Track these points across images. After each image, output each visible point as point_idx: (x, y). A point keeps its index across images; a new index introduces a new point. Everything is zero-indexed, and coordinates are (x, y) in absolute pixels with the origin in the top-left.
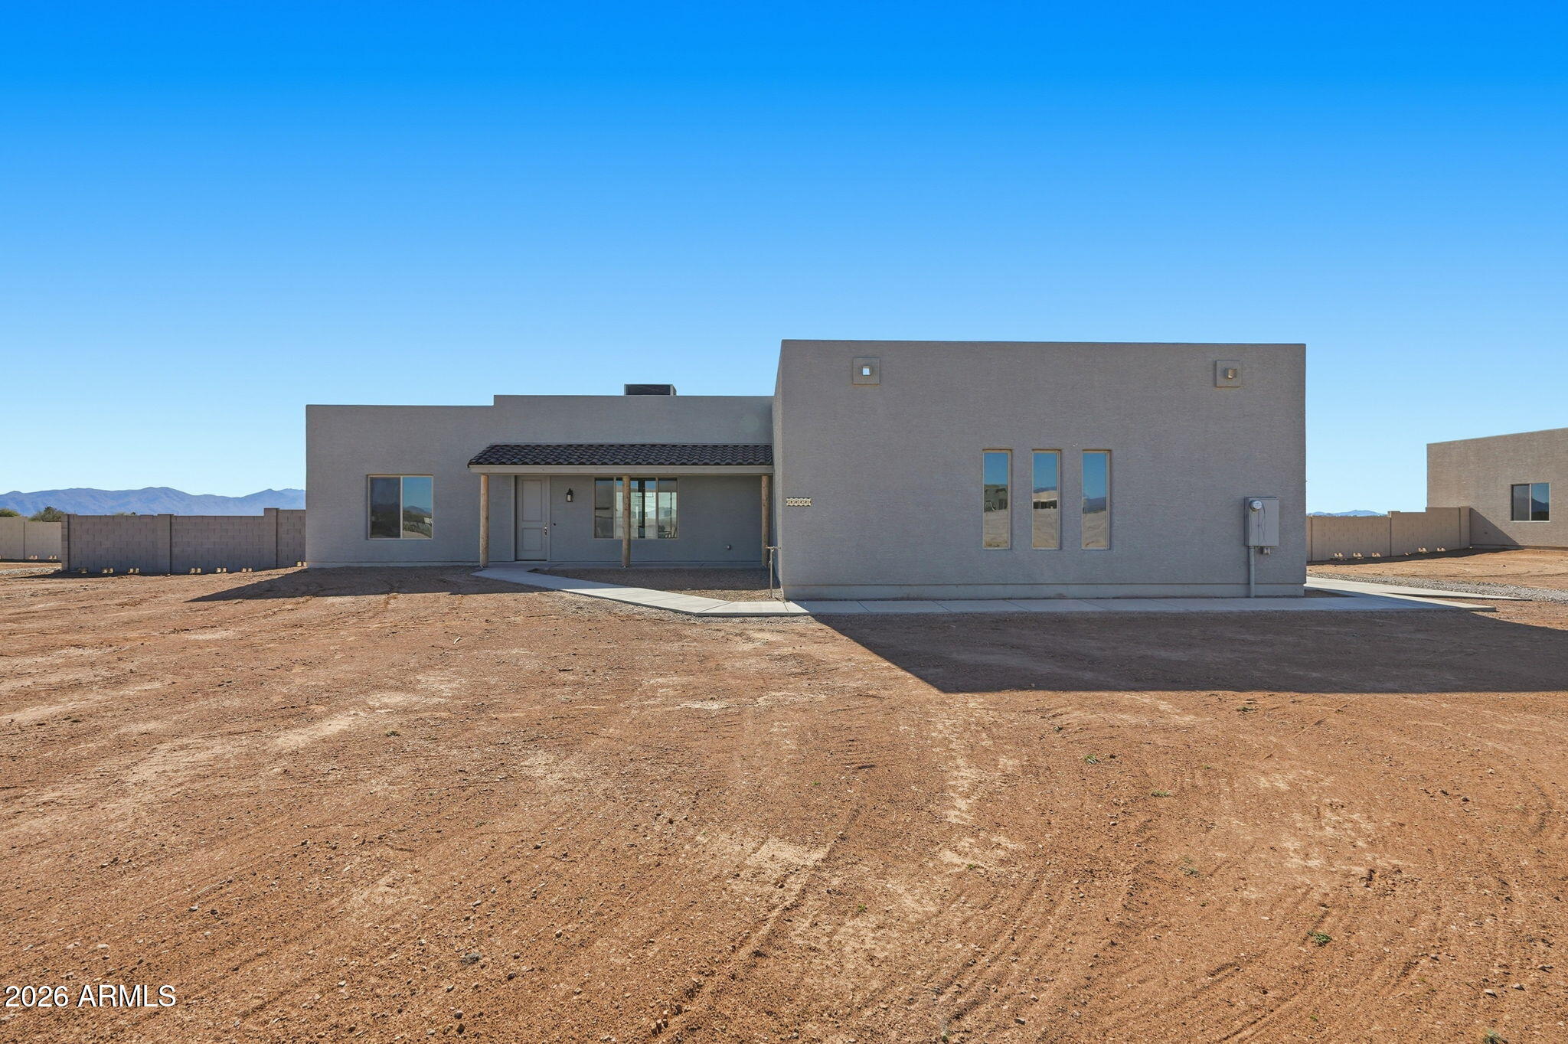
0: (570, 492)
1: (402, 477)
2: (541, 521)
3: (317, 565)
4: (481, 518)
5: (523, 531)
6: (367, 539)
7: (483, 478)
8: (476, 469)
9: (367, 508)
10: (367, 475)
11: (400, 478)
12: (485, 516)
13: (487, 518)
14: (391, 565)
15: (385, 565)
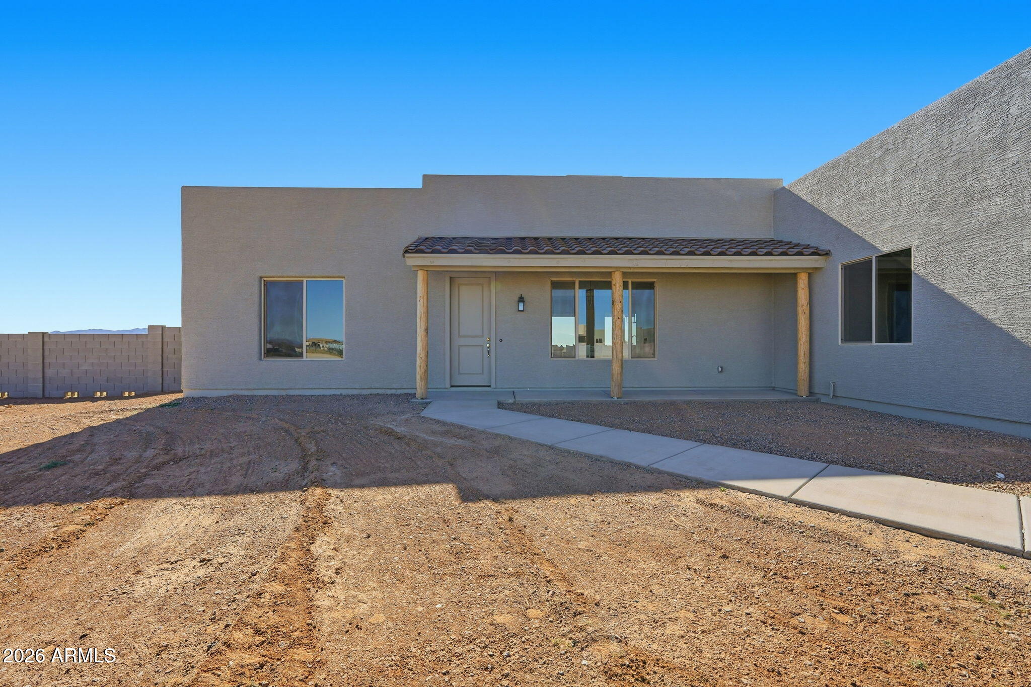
0: (521, 299)
1: (305, 280)
2: (482, 336)
3: (197, 394)
4: (419, 331)
5: (459, 350)
6: (261, 359)
7: (421, 275)
8: (414, 260)
9: (261, 322)
10: (261, 278)
11: (302, 282)
12: (423, 328)
13: (427, 330)
14: (292, 393)
15: (284, 393)
